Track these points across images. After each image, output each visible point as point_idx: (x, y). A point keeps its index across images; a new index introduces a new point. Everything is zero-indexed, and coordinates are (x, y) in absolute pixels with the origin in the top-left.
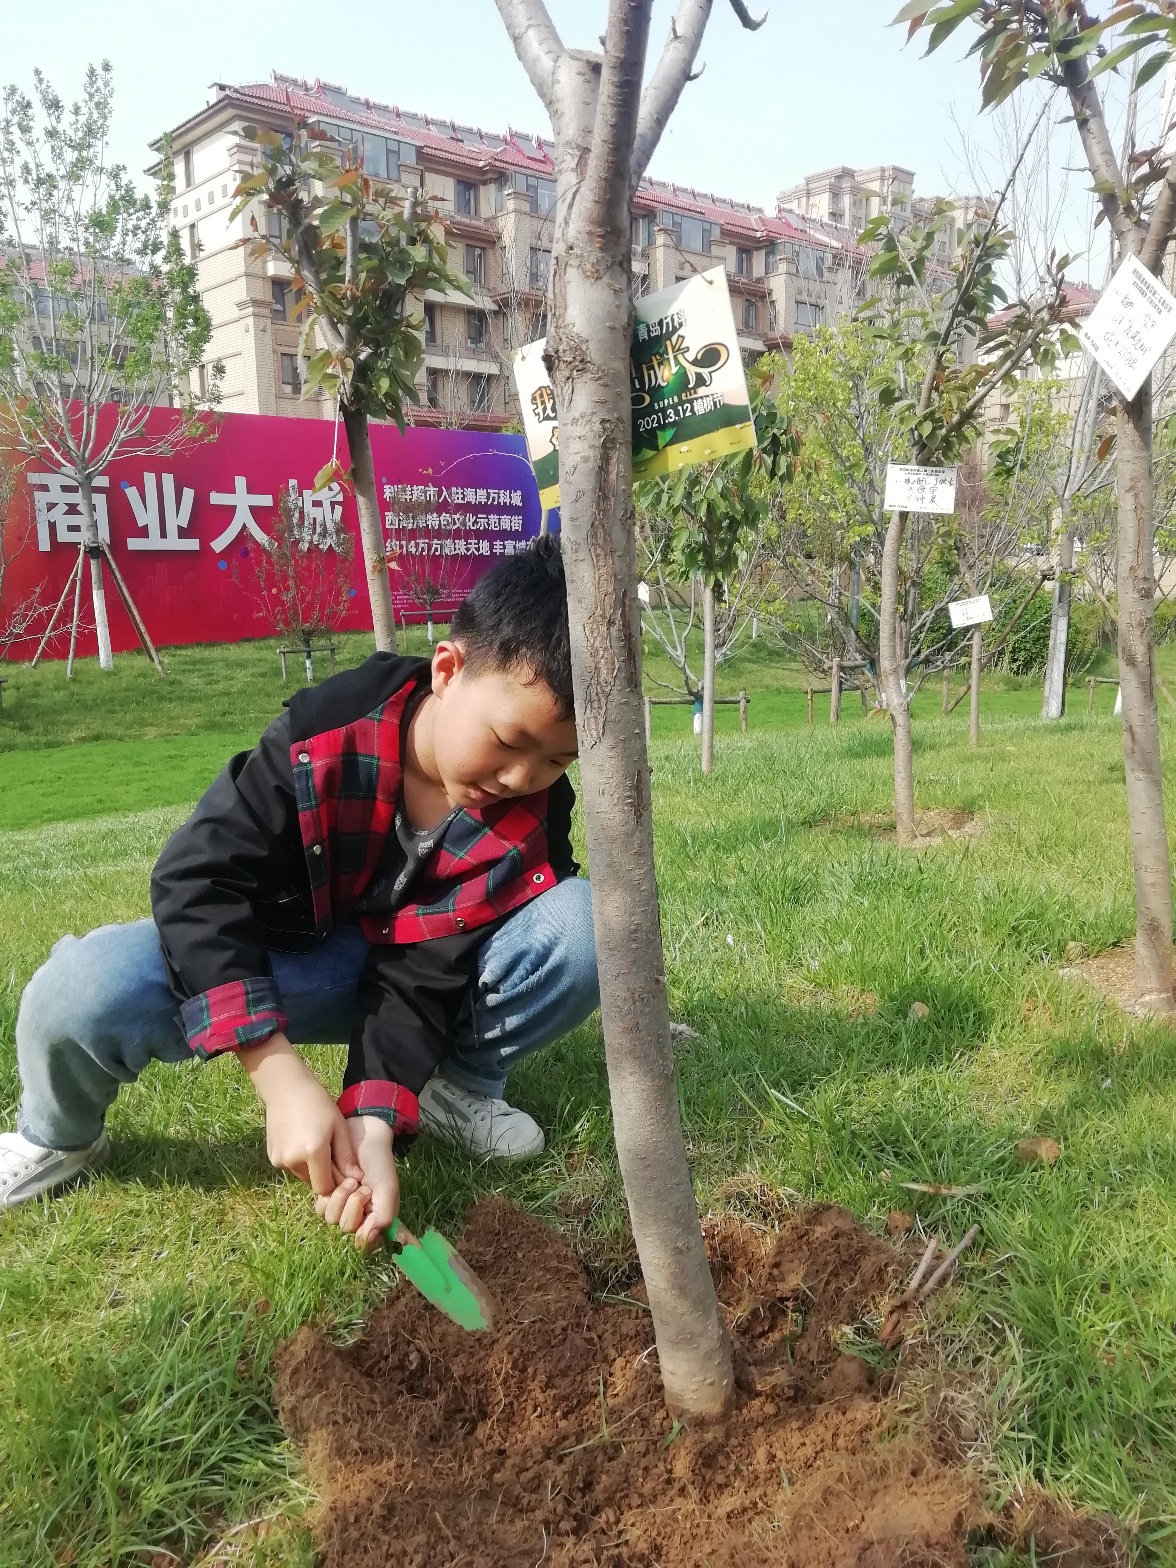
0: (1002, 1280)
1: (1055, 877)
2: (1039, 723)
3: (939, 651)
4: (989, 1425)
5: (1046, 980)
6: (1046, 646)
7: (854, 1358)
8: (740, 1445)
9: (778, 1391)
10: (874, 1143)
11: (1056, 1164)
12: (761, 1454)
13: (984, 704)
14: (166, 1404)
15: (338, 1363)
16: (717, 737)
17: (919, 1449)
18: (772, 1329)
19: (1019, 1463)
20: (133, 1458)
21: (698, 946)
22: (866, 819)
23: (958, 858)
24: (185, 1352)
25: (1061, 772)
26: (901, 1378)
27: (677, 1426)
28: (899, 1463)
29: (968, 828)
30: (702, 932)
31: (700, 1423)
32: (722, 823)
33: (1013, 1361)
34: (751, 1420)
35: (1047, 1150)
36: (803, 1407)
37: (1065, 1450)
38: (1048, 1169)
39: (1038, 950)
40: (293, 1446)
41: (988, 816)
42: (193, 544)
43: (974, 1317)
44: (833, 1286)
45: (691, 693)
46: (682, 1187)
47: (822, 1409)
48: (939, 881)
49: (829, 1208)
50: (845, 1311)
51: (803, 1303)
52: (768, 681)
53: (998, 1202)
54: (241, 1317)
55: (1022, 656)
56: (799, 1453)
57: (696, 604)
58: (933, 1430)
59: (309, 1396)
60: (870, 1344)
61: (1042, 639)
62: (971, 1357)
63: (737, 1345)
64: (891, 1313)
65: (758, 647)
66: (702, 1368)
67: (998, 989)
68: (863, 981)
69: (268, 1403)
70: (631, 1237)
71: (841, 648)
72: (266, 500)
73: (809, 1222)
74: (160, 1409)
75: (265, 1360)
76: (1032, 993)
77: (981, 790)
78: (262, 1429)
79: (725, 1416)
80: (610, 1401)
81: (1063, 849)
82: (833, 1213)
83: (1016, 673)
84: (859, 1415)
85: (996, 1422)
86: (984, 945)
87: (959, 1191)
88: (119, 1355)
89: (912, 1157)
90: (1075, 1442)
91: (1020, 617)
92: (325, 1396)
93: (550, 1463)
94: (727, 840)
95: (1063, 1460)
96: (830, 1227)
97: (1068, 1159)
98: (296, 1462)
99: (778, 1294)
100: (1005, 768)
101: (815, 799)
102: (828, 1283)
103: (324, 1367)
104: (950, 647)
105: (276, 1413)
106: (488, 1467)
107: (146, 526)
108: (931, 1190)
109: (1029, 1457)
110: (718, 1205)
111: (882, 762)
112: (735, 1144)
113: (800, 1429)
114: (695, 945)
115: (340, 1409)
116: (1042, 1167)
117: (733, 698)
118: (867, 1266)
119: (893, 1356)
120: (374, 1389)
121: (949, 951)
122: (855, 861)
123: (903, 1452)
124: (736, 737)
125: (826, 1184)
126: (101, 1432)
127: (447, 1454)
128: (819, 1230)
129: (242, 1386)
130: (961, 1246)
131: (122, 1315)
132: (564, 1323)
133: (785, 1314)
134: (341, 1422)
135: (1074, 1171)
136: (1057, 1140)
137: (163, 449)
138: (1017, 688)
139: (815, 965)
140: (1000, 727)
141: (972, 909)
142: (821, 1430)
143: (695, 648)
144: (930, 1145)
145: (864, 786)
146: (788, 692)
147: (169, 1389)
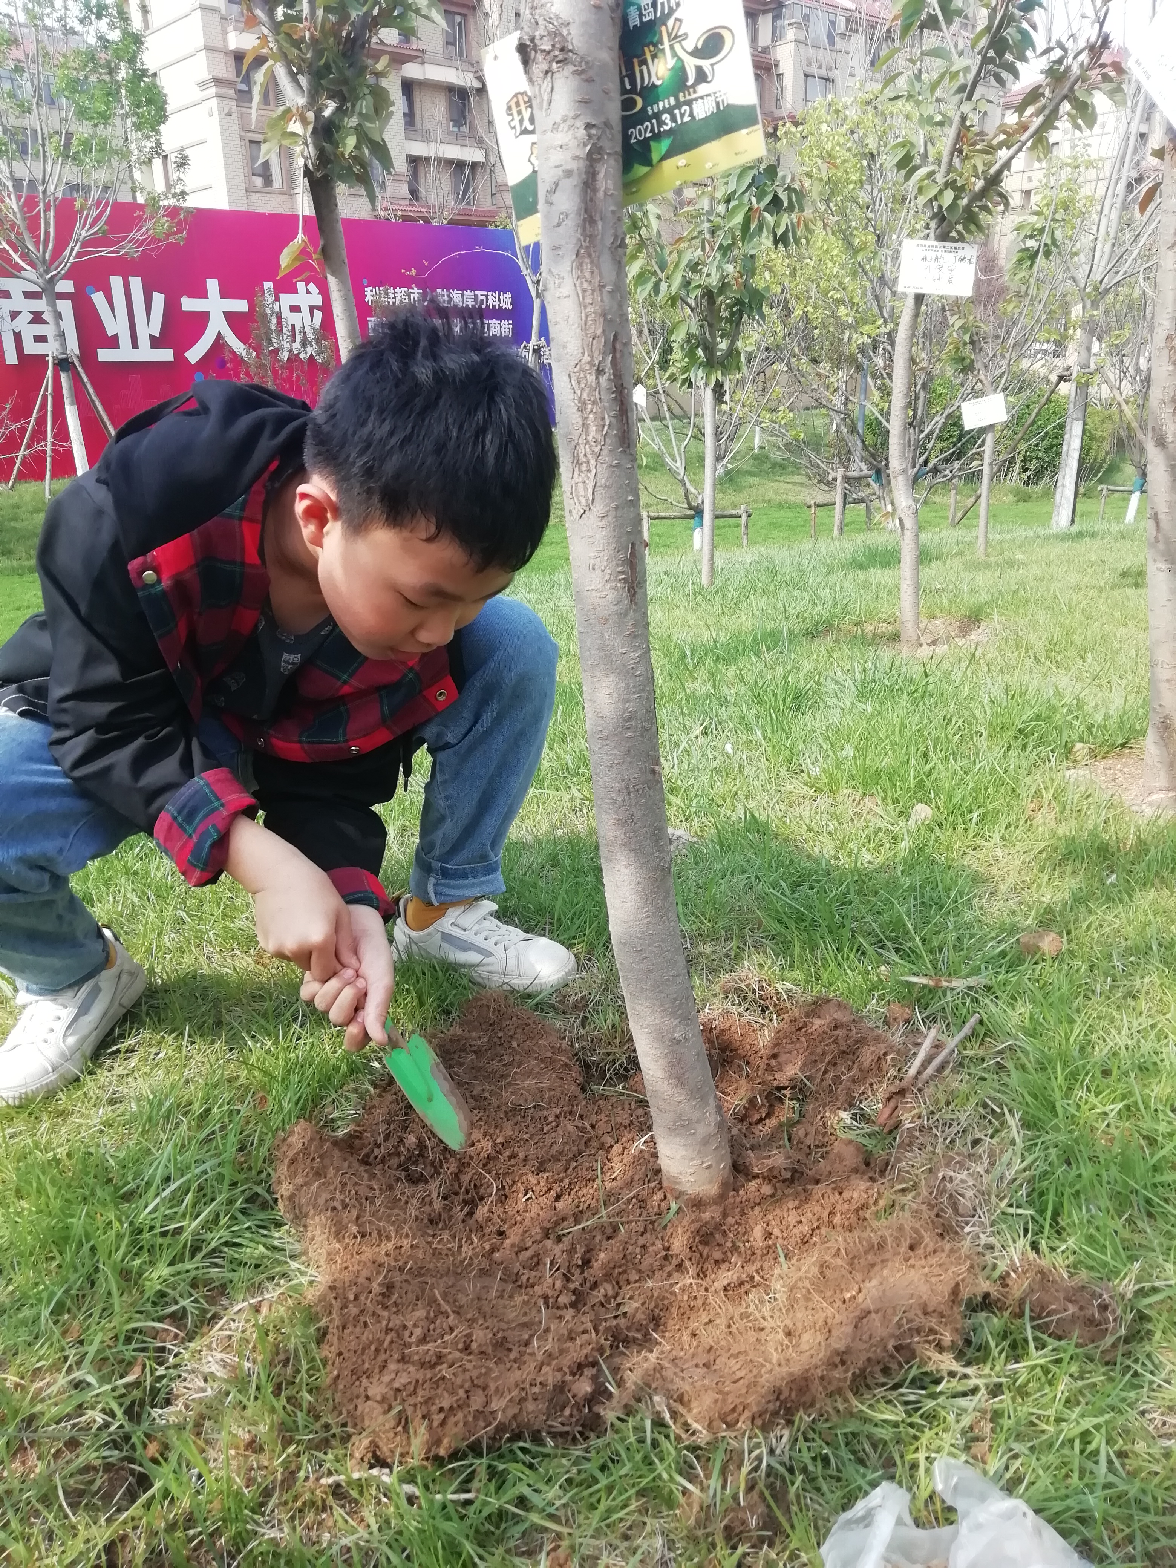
0: (1000, 1067)
1: (1063, 681)
2: (1049, 531)
3: (947, 461)
4: (988, 1202)
5: (1053, 780)
6: (1058, 454)
7: (851, 1142)
8: (737, 1223)
9: (775, 1173)
10: (874, 940)
11: (1058, 957)
12: (758, 1232)
13: (992, 516)
14: (164, 1194)
15: (337, 1153)
16: (717, 553)
17: (918, 1225)
18: (769, 1115)
19: (1016, 1236)
20: (134, 1243)
21: (696, 755)
22: (869, 629)
23: (964, 665)
24: (183, 1146)
25: (1072, 579)
26: (898, 1160)
27: (674, 1206)
28: (897, 1238)
29: (974, 636)
30: (701, 741)
31: (698, 1204)
32: (722, 634)
33: (1013, 1143)
34: (748, 1200)
35: (1049, 944)
36: (800, 1188)
37: (1062, 1223)
38: (1049, 962)
39: (1044, 751)
40: (293, 1231)
41: (996, 622)
42: (166, 355)
43: (973, 1101)
44: (830, 1075)
45: (690, 507)
46: (679, 980)
47: (818, 1189)
48: (945, 686)
49: (829, 1001)
50: (842, 1098)
51: (800, 1091)
52: (771, 495)
53: (999, 993)
54: (239, 1111)
55: (1033, 465)
56: (795, 1231)
57: (696, 415)
58: (931, 1206)
59: (307, 1184)
60: (868, 1129)
61: (1054, 448)
62: (970, 1139)
63: (735, 1131)
64: (889, 1099)
65: (761, 458)
66: (699, 1152)
67: (1002, 790)
68: (865, 784)
69: (269, 1191)
70: (628, 1030)
71: (846, 459)
72: (240, 306)
73: (807, 1015)
74: (158, 1200)
75: (263, 1152)
76: (1038, 794)
77: (988, 598)
78: (262, 1215)
79: (722, 1197)
80: (608, 1185)
81: (1072, 653)
82: (831, 1007)
83: (1026, 483)
84: (856, 1195)
85: (994, 1199)
86: (990, 747)
87: (959, 984)
88: (118, 1149)
89: (913, 952)
90: (1073, 1216)
91: (1033, 423)
92: (324, 1184)
93: (549, 1243)
94: (728, 652)
95: (1058, 1233)
96: (829, 1019)
97: (1071, 952)
98: (296, 1245)
99: (776, 1083)
100: (1013, 576)
101: (818, 609)
102: (826, 1072)
103: (321, 1157)
104: (960, 455)
105: (276, 1201)
106: (487, 1247)
107: (116, 336)
108: (931, 983)
109: (1026, 1231)
110: (716, 1000)
111: (887, 572)
112: (733, 944)
113: (796, 1208)
114: (694, 753)
115: (338, 1195)
116: (1044, 960)
117: (734, 512)
118: (867, 1056)
119: (890, 1139)
120: (373, 1176)
121: (953, 754)
122: (858, 670)
123: (901, 1228)
124: (737, 552)
125: (825, 979)
126: (100, 1221)
127: (446, 1235)
128: (818, 1022)
129: (243, 1176)
130: (962, 1034)
131: (119, 1112)
132: (558, 1111)
133: (781, 1101)
134: (340, 1207)
135: (1077, 963)
136: (1060, 934)
137: (128, 249)
138: (1026, 498)
139: (815, 771)
140: (1008, 536)
141: (977, 713)
142: (817, 1209)
143: (695, 462)
144: (931, 941)
145: (868, 596)
146: (791, 506)
147: (167, 1179)
